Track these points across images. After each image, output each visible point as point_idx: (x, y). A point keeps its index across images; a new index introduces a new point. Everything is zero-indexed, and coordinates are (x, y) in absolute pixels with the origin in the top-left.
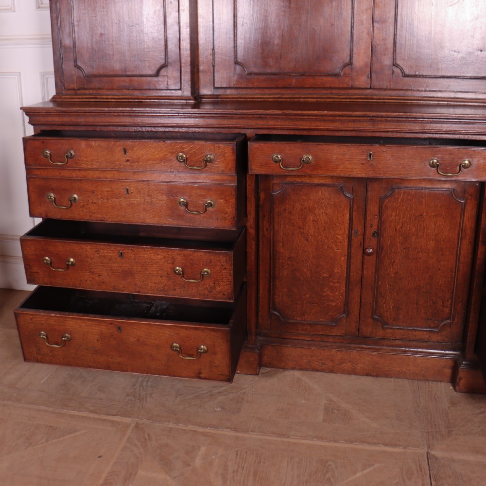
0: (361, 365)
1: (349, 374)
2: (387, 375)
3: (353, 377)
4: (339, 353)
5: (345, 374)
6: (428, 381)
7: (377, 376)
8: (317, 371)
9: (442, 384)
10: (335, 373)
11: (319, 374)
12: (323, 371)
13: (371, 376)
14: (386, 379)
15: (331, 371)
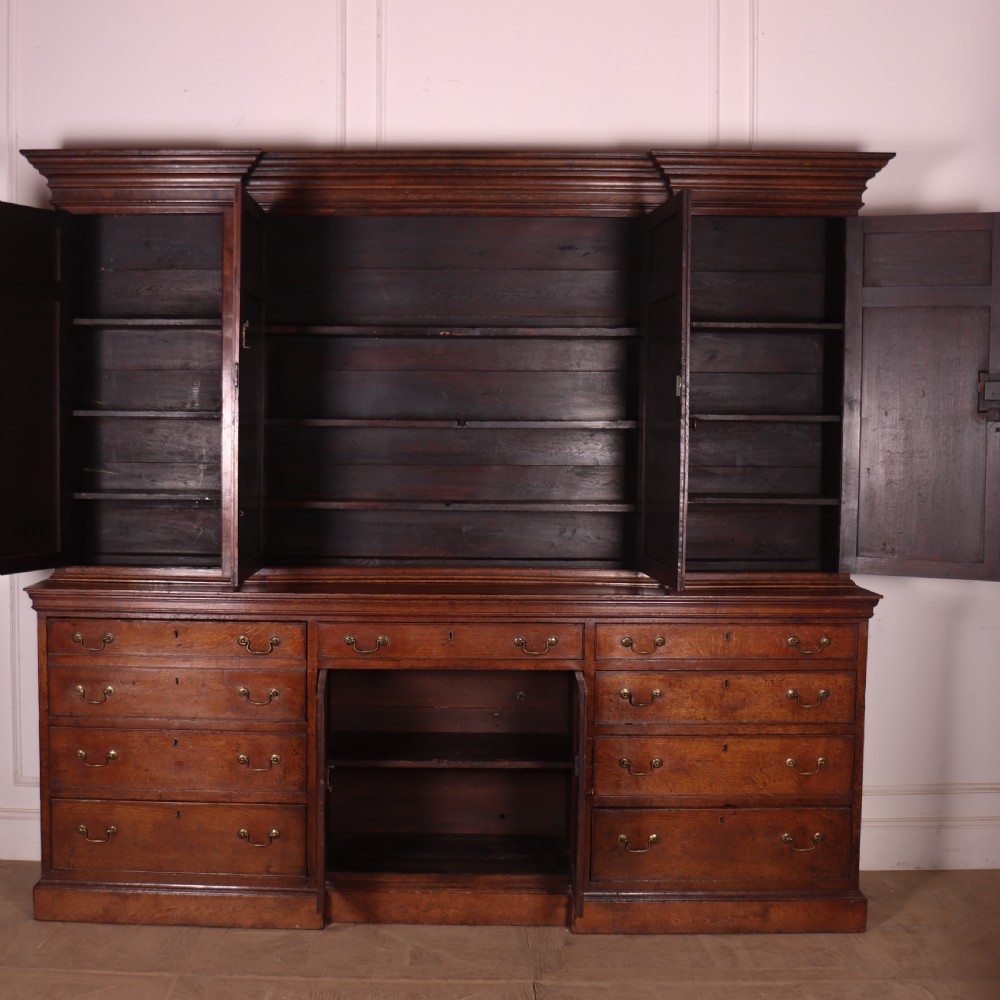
0: (454, 911)
1: (440, 924)
2: (486, 922)
3: (444, 927)
4: (425, 896)
5: (433, 924)
6: (538, 926)
7: (475, 924)
8: (397, 922)
9: (557, 929)
10: (422, 924)
11: (400, 926)
12: (405, 922)
13: (466, 924)
14: (486, 927)
15: (416, 922)
